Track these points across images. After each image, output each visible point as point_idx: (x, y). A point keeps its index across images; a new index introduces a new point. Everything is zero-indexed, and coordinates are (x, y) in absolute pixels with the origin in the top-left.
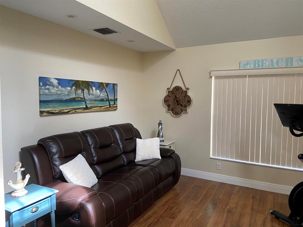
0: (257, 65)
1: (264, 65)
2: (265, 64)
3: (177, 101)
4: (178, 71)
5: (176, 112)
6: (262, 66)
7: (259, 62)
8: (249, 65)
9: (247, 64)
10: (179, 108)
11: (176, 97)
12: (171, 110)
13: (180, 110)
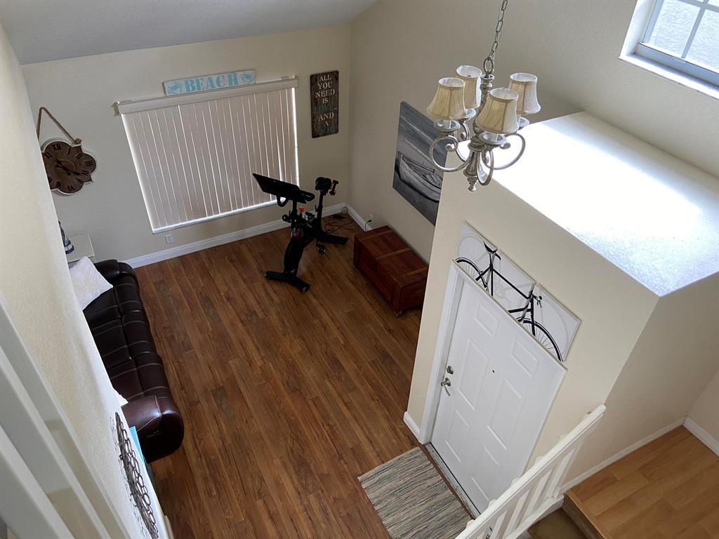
0: (191, 88)
1: (202, 87)
2: (202, 84)
3: (64, 168)
4: (43, 111)
5: (69, 187)
6: (199, 88)
7: (192, 82)
8: (179, 89)
9: (176, 87)
10: (73, 180)
11: (59, 162)
12: (56, 187)
13: (76, 181)
